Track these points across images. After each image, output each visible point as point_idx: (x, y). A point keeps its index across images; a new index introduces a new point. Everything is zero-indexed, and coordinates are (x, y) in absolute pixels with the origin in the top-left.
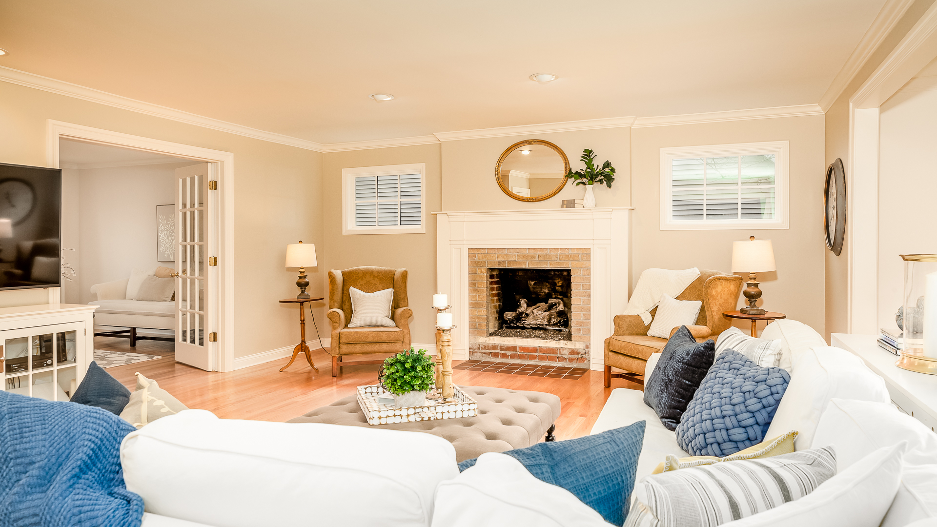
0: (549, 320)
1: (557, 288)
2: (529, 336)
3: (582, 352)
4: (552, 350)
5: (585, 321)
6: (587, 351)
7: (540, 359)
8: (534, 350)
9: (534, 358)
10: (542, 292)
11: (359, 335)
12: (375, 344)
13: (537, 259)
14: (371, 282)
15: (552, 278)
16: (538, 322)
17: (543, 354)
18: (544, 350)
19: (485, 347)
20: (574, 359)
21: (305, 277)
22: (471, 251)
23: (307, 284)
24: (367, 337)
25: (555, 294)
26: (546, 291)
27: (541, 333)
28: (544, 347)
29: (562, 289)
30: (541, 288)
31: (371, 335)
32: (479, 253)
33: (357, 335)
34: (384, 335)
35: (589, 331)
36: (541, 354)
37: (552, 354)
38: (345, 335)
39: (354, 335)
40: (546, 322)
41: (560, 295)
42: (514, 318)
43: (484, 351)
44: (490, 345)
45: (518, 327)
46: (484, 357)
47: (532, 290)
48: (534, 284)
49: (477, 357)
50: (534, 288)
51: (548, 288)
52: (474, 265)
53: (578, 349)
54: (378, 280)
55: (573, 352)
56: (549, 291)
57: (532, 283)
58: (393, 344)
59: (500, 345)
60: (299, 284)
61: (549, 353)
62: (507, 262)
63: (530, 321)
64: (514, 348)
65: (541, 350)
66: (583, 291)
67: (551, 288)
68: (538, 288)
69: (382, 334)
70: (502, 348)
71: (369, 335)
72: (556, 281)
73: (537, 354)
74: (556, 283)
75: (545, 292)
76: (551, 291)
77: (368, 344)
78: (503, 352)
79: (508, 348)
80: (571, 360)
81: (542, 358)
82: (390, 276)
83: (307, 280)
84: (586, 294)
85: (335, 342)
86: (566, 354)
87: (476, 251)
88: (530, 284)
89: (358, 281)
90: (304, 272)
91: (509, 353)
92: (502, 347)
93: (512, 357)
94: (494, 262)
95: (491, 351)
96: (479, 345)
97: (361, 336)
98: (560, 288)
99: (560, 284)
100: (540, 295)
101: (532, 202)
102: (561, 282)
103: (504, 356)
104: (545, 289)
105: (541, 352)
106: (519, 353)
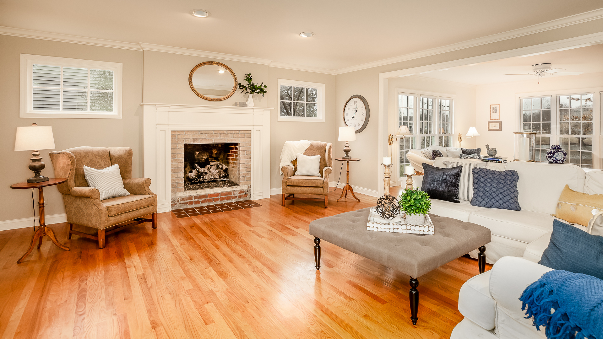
0: (220, 176)
1: (213, 155)
2: (209, 187)
3: (246, 191)
4: (229, 193)
5: (248, 172)
6: (249, 190)
7: (221, 200)
8: (218, 194)
9: (217, 200)
10: (203, 159)
11: (126, 205)
12: (135, 211)
13: (220, 137)
14: (94, 160)
15: (211, 149)
16: (212, 177)
17: (223, 197)
18: (224, 194)
19: (183, 199)
20: (242, 196)
21: (40, 160)
22: (173, 133)
23: (43, 167)
24: (132, 206)
25: (211, 159)
26: (206, 157)
27: (215, 184)
28: (224, 192)
29: (216, 155)
30: (203, 156)
31: (135, 204)
32: (178, 134)
33: (124, 206)
34: (143, 201)
35: (250, 178)
36: (222, 197)
37: (229, 195)
38: (115, 208)
39: (122, 206)
40: (217, 176)
41: (214, 159)
42: (196, 177)
43: (182, 202)
44: (187, 197)
45: (200, 182)
46: (182, 206)
47: (196, 157)
48: (198, 154)
49: (177, 207)
50: (198, 156)
51: (207, 155)
52: (174, 142)
53: (244, 190)
54: (99, 158)
55: (241, 192)
56: (207, 157)
57: (197, 153)
58: (147, 208)
59: (194, 196)
60: (32, 168)
61: (227, 195)
62: (199, 139)
63: (207, 177)
64: (204, 196)
65: (222, 194)
66: (247, 155)
67: (209, 155)
68: (200, 156)
69: (142, 201)
70: (195, 198)
71: (133, 204)
72: (214, 151)
73: (219, 197)
74: (213, 152)
75: (204, 158)
76: (209, 157)
77: (130, 212)
78: (196, 200)
79: (200, 197)
80: (240, 197)
81: (222, 199)
82: (107, 154)
83: (42, 163)
84: (248, 157)
85: (105, 216)
86: (237, 194)
87: (176, 133)
88: (196, 154)
89: (83, 160)
90: (38, 155)
91: (200, 200)
92: (196, 196)
93: (203, 202)
94: (190, 140)
95: (188, 201)
96: (179, 198)
97: (127, 206)
98: (215, 155)
99: (215, 153)
100: (201, 160)
101: (215, 101)
102: (216, 151)
103: (197, 202)
104: (205, 156)
105: (222, 195)
106: (207, 199)
